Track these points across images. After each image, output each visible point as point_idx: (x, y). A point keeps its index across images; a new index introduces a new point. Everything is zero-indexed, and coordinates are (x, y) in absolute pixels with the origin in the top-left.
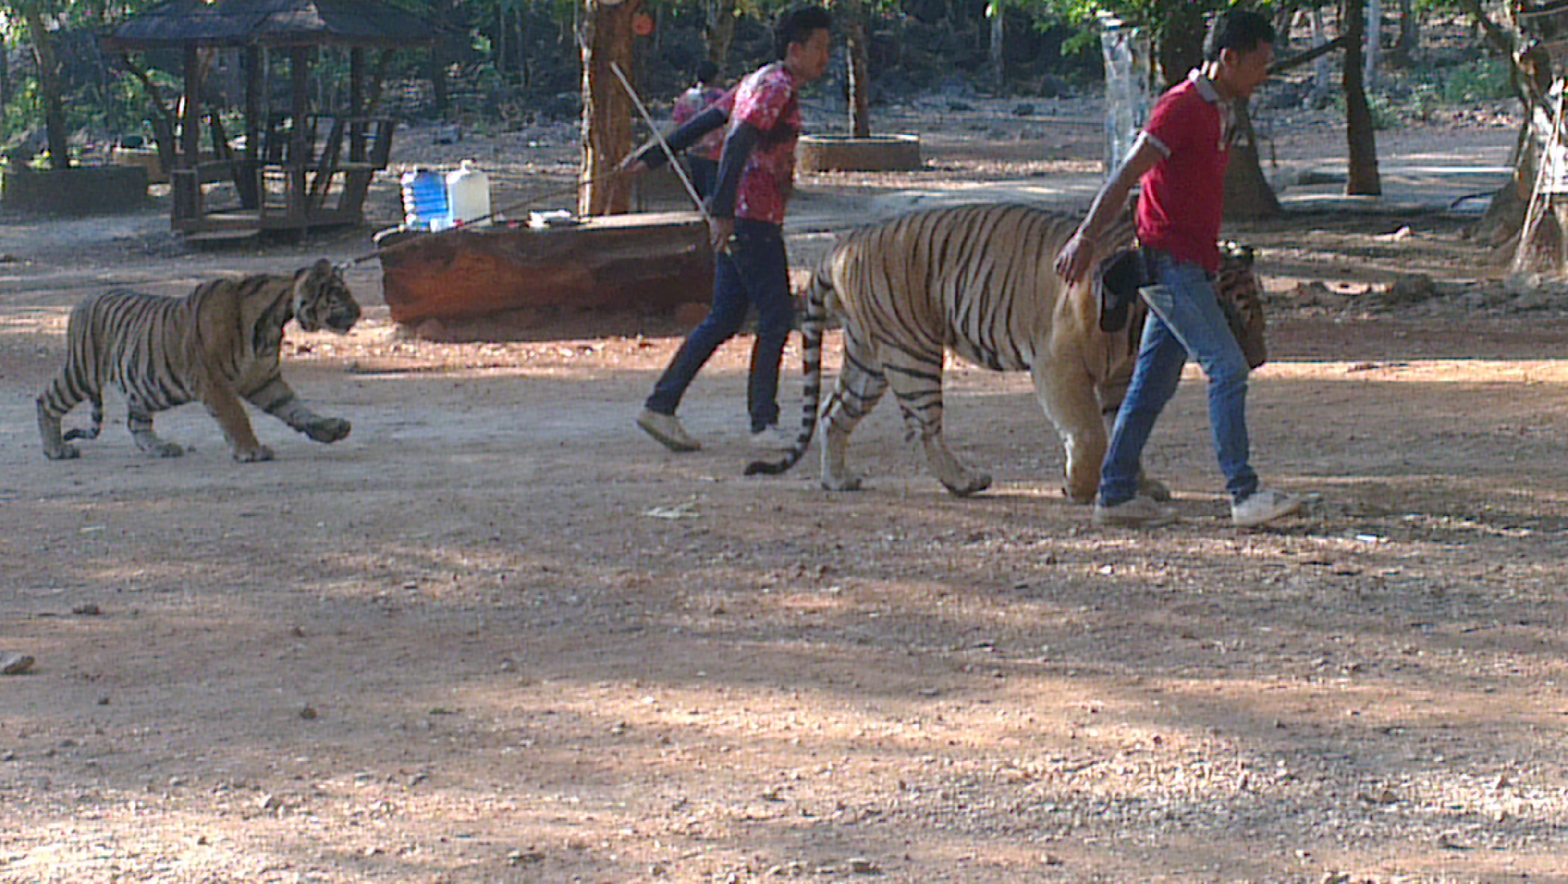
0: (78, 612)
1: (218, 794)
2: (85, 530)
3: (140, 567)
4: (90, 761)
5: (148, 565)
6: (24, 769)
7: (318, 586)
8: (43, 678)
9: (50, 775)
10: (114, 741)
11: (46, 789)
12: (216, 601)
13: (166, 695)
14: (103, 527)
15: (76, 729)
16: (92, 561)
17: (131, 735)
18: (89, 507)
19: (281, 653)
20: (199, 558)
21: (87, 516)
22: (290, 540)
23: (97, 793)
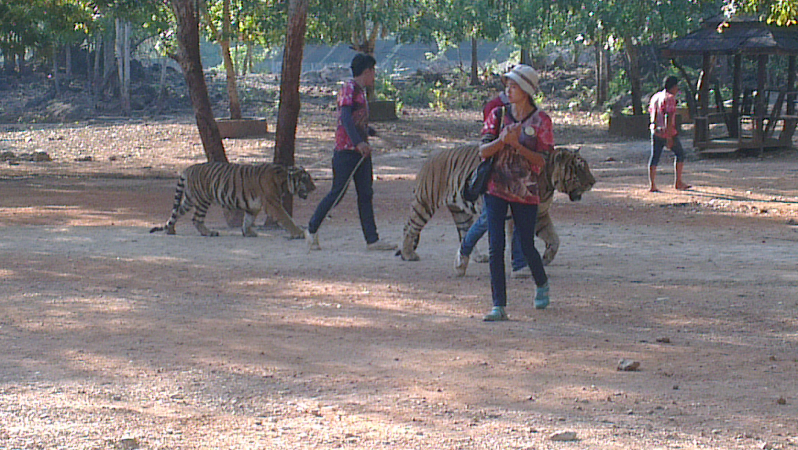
0: (659, 341)
1: (738, 440)
2: (659, 299)
3: (689, 320)
4: (671, 418)
5: (693, 319)
6: (639, 419)
7: (781, 335)
8: (645, 374)
9: (652, 423)
10: (682, 408)
11: (650, 430)
12: (728, 339)
13: (708, 387)
14: (667, 298)
15: (663, 401)
16: (664, 315)
17: (691, 406)
18: (660, 287)
19: (765, 369)
20: (719, 317)
21: (660, 292)
22: (765, 310)
23: (676, 434)
